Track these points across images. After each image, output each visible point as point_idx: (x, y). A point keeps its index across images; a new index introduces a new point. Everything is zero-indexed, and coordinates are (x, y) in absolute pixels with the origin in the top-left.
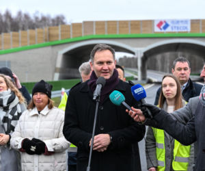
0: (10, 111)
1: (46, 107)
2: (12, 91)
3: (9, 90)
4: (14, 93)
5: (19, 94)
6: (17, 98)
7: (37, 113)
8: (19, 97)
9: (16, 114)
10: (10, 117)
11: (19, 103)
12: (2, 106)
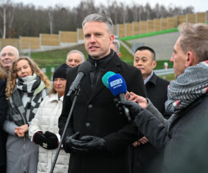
0: (33, 98)
2: (38, 76)
3: (35, 75)
4: (39, 78)
5: (45, 77)
6: (42, 83)
7: (57, 99)
8: (45, 82)
9: (39, 101)
10: (33, 104)
11: (45, 88)
12: (26, 92)
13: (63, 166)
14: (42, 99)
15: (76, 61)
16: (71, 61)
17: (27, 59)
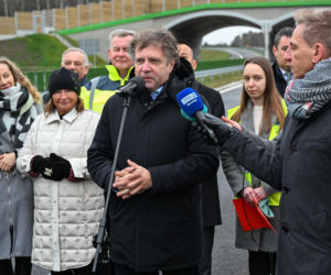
0: (19, 118)
1: (74, 110)
2: (22, 87)
3: (19, 85)
4: (25, 89)
5: (33, 88)
6: (31, 97)
7: (58, 118)
8: (34, 96)
9: (28, 122)
10: (19, 127)
11: (35, 104)
12: (9, 110)
13: (76, 212)
14: (32, 120)
15: (76, 63)
16: (69, 63)
17: (6, 63)
